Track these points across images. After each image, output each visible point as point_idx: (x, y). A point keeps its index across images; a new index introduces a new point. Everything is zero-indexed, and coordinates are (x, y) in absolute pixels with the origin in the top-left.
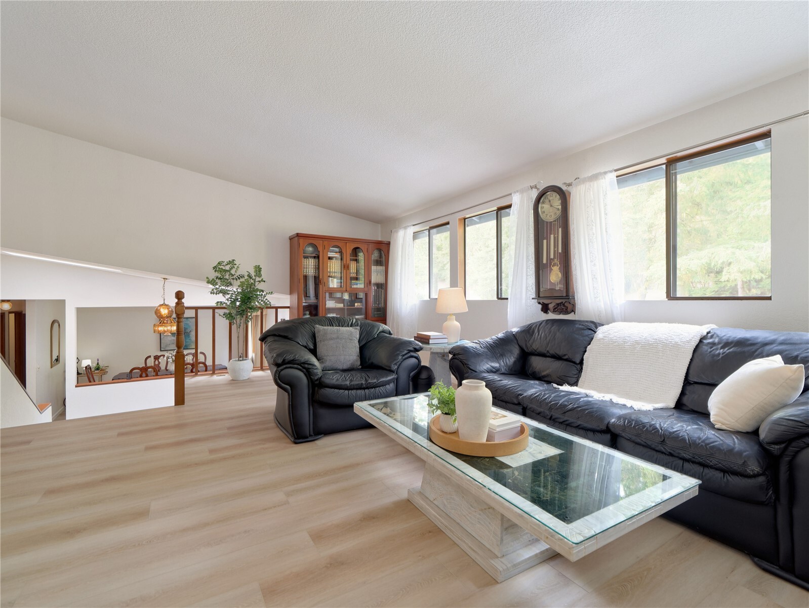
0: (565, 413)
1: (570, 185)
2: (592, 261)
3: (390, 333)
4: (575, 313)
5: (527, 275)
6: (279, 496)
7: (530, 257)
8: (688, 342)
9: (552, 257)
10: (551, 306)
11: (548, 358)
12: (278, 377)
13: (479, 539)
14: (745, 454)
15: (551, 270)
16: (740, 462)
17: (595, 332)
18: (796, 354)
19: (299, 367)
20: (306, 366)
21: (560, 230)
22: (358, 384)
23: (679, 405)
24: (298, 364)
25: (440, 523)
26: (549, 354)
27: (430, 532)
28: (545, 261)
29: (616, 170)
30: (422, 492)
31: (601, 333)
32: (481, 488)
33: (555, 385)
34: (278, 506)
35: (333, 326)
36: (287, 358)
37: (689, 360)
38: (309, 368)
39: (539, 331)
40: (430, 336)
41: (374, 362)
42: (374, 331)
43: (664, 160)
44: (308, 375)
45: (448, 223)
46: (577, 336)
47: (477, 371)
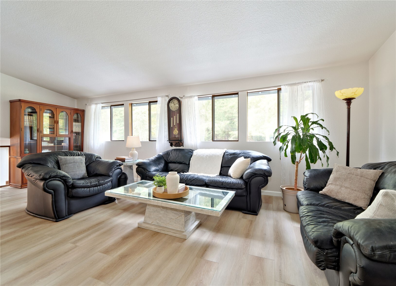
0: (191, 181)
1: (182, 98)
2: (190, 127)
3: (100, 158)
4: (183, 146)
5: (165, 131)
6: (69, 245)
7: (166, 124)
8: (221, 154)
9: (175, 124)
10: (174, 144)
11: (177, 164)
12: (46, 186)
13: (175, 229)
14: (241, 183)
15: (174, 129)
16: (241, 185)
17: (193, 153)
18: (246, 156)
19: (59, 179)
20: (64, 178)
21: (178, 114)
22: (95, 184)
23: (221, 174)
24: (59, 178)
25: (157, 230)
26: (177, 162)
27: (154, 234)
28: (172, 126)
29: (198, 96)
30: (145, 222)
31: (195, 153)
32: (185, 206)
33: (182, 173)
34: (73, 249)
35: (68, 156)
36: (52, 175)
37: (222, 160)
38: (66, 179)
39: (172, 154)
40: (125, 158)
41: (97, 173)
42: (93, 158)
43: (211, 95)
44: (65, 183)
45: (123, 105)
46: (187, 155)
47: (151, 171)
